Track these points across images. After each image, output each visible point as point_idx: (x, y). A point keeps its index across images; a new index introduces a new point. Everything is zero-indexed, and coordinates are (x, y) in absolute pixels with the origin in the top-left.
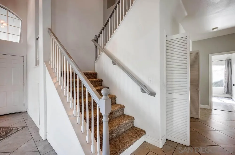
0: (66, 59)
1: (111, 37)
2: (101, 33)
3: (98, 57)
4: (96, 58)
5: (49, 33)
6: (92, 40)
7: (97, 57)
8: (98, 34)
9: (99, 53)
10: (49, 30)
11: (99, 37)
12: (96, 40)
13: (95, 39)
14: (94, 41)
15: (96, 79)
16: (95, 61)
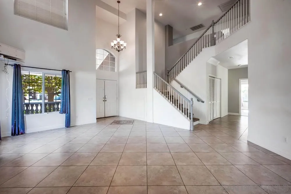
10: (155, 73)
11: (170, 71)
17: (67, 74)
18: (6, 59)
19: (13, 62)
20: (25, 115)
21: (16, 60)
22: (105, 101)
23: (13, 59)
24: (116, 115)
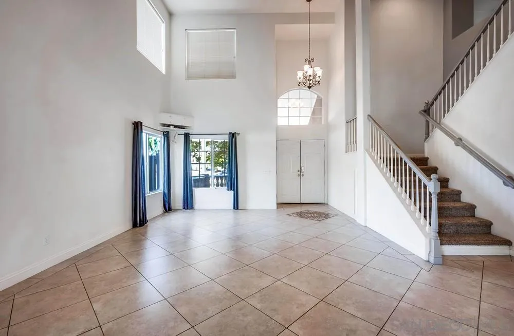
0: (393, 148)
1: (453, 105)
2: (436, 99)
3: (430, 134)
4: (427, 136)
5: (369, 120)
6: (420, 112)
7: (428, 134)
8: (430, 101)
9: (433, 129)
10: (370, 118)
11: (432, 104)
12: (427, 111)
13: (426, 109)
14: (423, 113)
15: (426, 167)
16: (425, 140)
17: (233, 137)
18: (175, 129)
19: (182, 131)
20: (193, 188)
21: (184, 128)
22: (301, 176)
23: (182, 128)
24: (323, 202)
